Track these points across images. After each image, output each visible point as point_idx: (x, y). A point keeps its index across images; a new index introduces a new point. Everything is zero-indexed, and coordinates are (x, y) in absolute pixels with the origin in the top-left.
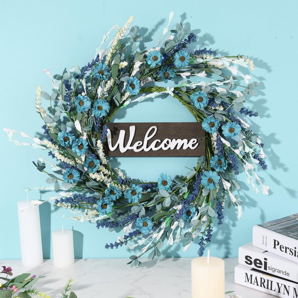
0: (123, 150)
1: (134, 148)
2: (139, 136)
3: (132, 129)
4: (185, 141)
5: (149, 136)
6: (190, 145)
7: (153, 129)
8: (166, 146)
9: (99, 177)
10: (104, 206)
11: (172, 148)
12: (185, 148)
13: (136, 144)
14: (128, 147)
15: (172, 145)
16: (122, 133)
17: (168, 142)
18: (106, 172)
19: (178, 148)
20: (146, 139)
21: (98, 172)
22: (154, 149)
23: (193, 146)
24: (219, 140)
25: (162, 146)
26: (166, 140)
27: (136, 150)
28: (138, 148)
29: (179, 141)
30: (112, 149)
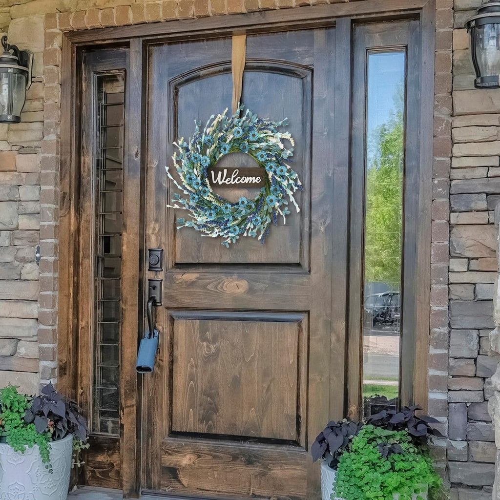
0: (220, 183)
1: (226, 182)
2: (229, 175)
3: (225, 171)
4: (254, 178)
5: (234, 175)
6: (256, 181)
7: (237, 171)
8: (243, 181)
9: (208, 199)
10: (211, 214)
11: (247, 182)
12: (253, 182)
13: (227, 180)
14: (223, 181)
15: (246, 181)
16: (220, 173)
17: (244, 179)
18: (212, 196)
19: (250, 182)
20: (233, 177)
21: (208, 196)
22: (237, 183)
23: (258, 181)
24: (273, 176)
25: (241, 181)
26: (244, 177)
27: (227, 183)
28: (228, 182)
29: (250, 178)
30: (215, 182)
